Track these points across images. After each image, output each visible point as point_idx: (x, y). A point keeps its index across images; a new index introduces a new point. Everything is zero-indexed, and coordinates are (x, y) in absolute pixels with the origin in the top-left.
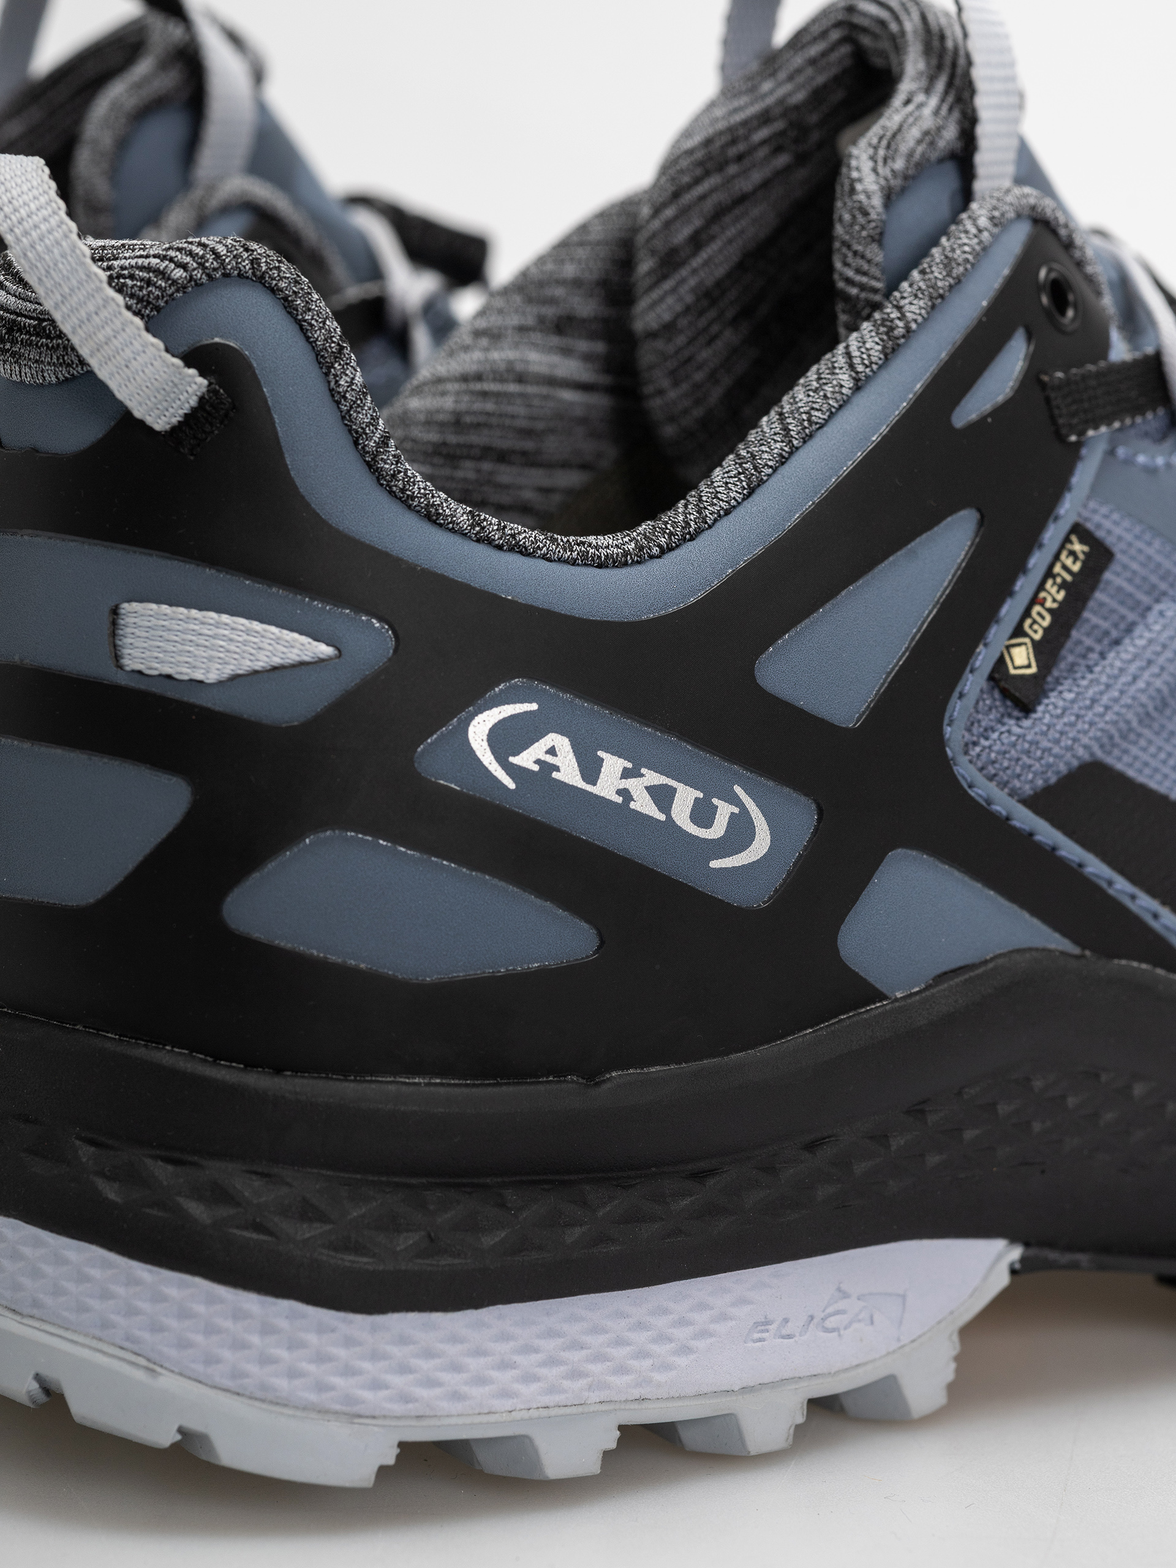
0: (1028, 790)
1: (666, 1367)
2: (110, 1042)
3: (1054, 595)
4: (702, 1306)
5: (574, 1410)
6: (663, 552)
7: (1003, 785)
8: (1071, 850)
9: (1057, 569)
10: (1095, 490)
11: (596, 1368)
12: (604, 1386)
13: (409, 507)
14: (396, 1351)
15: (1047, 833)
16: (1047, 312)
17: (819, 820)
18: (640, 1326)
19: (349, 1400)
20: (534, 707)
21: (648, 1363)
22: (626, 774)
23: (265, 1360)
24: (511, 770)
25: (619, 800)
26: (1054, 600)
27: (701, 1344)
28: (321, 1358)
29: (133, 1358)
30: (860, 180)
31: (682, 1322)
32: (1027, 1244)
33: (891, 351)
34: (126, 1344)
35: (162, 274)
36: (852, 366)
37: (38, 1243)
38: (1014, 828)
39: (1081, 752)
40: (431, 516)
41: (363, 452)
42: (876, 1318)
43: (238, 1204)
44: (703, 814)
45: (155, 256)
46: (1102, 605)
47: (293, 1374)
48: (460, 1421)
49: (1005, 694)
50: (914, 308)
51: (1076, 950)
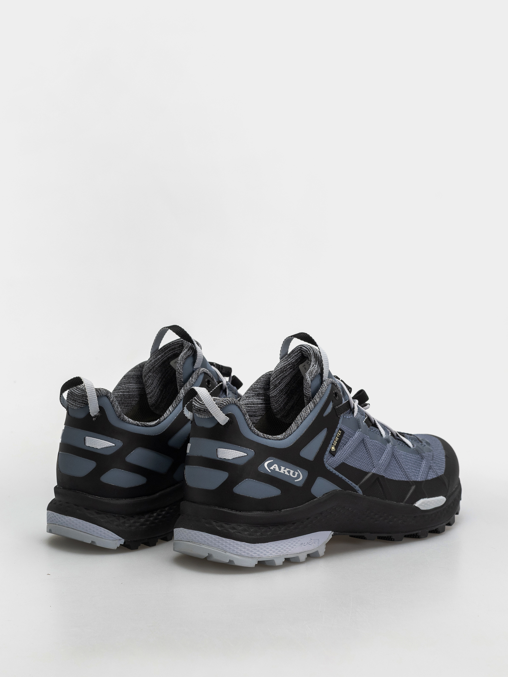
0: (335, 467)
1: (290, 550)
2: (217, 508)
3: (337, 439)
4: (294, 542)
5: (279, 556)
6: (287, 437)
7: (331, 467)
8: (341, 475)
9: (337, 435)
10: (342, 423)
11: (282, 550)
12: (283, 553)
13: (255, 434)
14: (257, 549)
15: (337, 473)
16: (335, 397)
17: (308, 474)
18: (287, 544)
19: (252, 555)
20: (273, 461)
21: (288, 549)
22: (284, 469)
23: (241, 550)
24: (270, 469)
25: (284, 473)
26: (337, 440)
27: (294, 547)
28: (248, 550)
29: (223, 551)
30: (307, 379)
31: (292, 544)
32: (334, 532)
33: (315, 406)
34: (222, 549)
35: (222, 404)
36: (310, 409)
37: (208, 536)
38: (336, 475)
39: (341, 461)
40: (258, 435)
41: (249, 427)
42: (316, 542)
43: (236, 530)
44: (294, 474)
45: (221, 401)
46: (343, 439)
47: (244, 552)
48: (266, 558)
49: (331, 454)
50: (318, 400)
51: (341, 490)
